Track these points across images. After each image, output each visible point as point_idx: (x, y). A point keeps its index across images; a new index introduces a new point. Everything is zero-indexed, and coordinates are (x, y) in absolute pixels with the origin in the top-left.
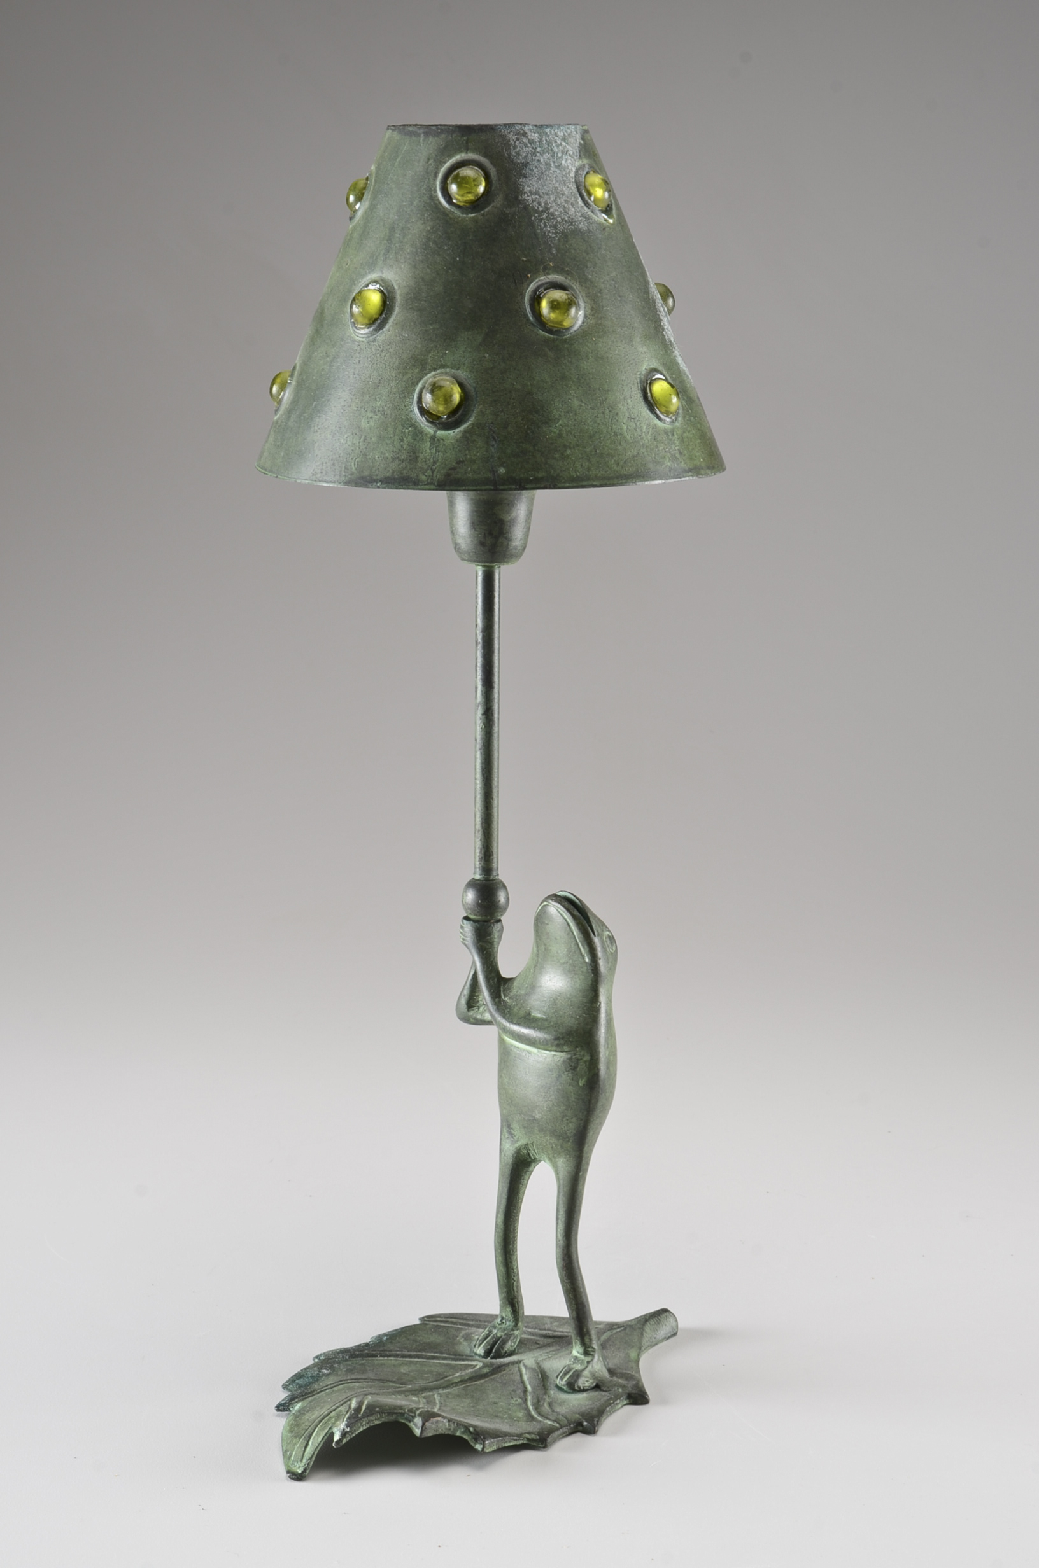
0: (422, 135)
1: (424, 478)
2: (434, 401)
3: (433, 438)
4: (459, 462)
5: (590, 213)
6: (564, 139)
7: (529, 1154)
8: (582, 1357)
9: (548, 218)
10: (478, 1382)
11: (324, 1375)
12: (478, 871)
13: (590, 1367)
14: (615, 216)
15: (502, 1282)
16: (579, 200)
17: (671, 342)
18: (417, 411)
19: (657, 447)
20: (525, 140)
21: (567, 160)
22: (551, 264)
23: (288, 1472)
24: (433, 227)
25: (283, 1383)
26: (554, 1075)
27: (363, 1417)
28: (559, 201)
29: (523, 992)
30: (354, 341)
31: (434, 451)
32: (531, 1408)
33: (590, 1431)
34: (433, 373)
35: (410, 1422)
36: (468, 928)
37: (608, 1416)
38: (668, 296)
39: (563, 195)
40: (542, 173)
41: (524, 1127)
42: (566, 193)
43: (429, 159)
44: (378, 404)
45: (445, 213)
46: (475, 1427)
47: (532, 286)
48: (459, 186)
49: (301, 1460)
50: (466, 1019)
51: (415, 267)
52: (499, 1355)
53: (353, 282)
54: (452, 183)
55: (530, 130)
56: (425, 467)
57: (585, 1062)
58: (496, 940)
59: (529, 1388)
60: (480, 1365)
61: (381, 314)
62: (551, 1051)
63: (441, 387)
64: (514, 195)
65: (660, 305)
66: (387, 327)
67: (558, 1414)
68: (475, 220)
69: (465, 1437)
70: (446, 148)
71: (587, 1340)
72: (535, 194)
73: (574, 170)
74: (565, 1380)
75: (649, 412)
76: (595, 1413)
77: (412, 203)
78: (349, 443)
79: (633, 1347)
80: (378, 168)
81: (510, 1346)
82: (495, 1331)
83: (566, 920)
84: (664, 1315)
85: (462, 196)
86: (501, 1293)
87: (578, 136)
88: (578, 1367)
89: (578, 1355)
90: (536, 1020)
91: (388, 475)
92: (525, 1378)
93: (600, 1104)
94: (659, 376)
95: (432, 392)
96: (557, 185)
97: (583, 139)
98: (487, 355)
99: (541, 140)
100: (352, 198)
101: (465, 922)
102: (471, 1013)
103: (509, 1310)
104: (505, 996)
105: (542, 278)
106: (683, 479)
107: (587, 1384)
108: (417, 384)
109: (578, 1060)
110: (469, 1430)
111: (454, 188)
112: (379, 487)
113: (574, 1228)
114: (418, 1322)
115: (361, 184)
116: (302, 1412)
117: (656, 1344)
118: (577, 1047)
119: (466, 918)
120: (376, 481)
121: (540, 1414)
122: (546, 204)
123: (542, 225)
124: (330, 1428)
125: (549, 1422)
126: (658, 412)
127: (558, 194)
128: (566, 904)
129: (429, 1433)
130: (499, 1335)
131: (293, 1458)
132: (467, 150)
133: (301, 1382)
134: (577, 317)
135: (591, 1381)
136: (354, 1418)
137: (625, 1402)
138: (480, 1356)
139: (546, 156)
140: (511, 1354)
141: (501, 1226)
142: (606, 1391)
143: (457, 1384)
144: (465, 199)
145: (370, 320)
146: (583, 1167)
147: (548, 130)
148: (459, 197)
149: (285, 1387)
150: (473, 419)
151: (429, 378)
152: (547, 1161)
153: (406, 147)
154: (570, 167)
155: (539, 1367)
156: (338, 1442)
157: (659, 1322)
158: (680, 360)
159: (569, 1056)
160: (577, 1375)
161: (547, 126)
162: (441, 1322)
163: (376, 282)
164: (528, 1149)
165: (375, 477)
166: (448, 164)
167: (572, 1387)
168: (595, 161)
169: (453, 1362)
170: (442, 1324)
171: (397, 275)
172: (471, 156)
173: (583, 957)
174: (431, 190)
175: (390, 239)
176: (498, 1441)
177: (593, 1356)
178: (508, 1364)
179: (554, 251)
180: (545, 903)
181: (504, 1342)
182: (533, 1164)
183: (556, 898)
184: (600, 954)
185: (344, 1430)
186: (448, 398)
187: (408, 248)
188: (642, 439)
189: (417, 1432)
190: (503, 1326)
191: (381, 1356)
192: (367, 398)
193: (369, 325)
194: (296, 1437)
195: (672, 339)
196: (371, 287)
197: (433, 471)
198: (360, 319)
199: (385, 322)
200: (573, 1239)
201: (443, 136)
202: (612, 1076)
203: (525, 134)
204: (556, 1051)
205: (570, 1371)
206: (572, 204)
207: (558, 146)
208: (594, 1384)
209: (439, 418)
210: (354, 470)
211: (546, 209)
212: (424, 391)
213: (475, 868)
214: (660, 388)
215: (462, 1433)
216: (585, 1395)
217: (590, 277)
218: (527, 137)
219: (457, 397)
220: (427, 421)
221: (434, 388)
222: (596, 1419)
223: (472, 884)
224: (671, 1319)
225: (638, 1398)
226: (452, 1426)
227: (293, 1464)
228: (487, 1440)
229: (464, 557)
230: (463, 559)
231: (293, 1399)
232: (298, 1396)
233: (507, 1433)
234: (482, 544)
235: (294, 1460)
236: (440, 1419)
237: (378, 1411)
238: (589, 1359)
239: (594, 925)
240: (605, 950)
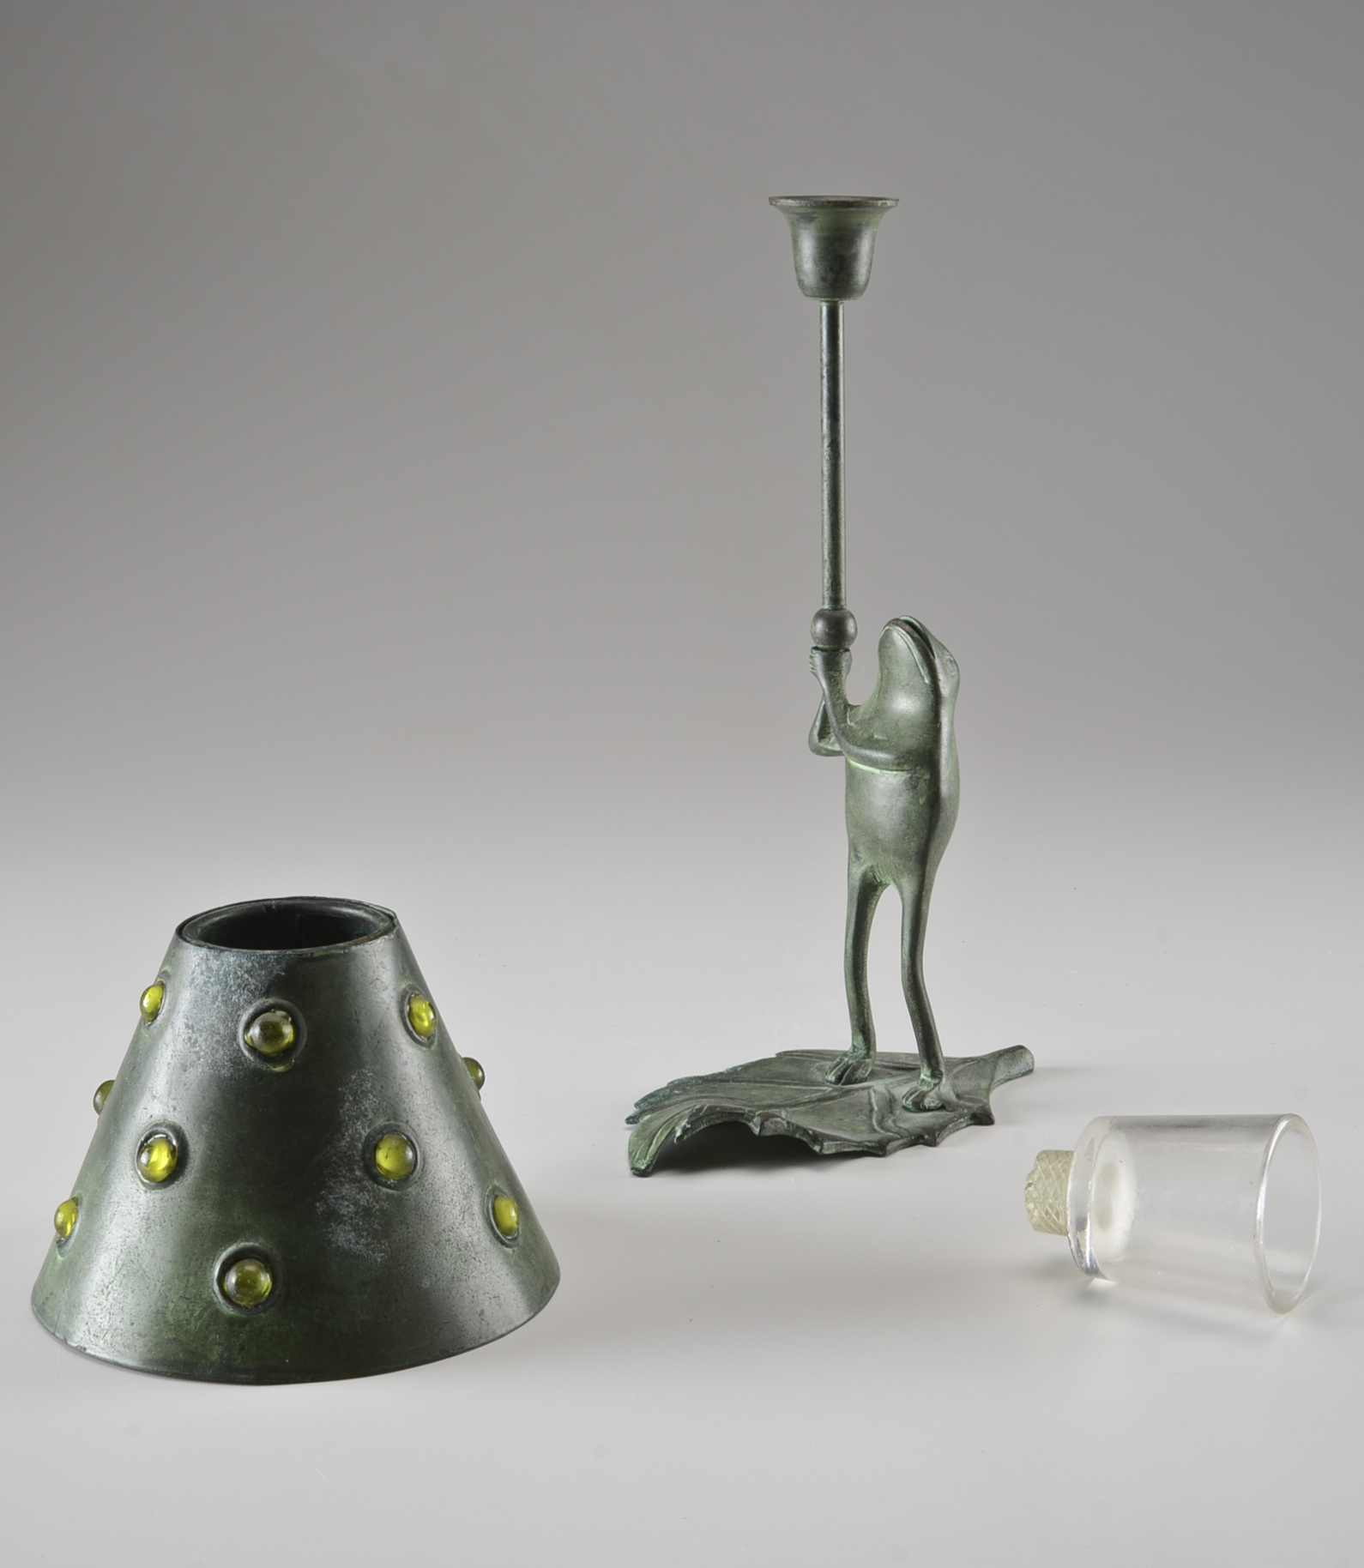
7: (875, 877)
8: (929, 1079)
10: (827, 1103)
11: (675, 1094)
12: (827, 601)
13: (937, 1088)
15: (852, 1010)
23: (632, 1169)
25: (636, 1101)
26: (896, 794)
27: (705, 1115)
29: (867, 716)
32: (875, 1123)
33: (932, 1143)
35: (750, 1121)
36: (818, 659)
37: (951, 1133)
41: (870, 849)
46: (813, 1131)
49: (645, 1158)
50: (818, 751)
52: (850, 1082)
57: (925, 780)
58: (844, 669)
59: (876, 1108)
60: (830, 1089)
62: (892, 770)
67: (900, 1128)
69: (804, 1139)
71: (935, 1063)
74: (911, 1099)
76: (937, 1127)
79: (985, 1078)
81: (859, 1074)
82: (846, 1059)
83: (908, 644)
84: (1020, 1052)
86: (852, 1020)
88: (925, 1088)
89: (926, 1078)
90: (878, 741)
92: (873, 1100)
93: (940, 823)
101: (814, 651)
102: (821, 745)
103: (860, 1038)
104: (851, 721)
107: (932, 1105)
109: (918, 779)
110: (808, 1133)
113: (918, 948)
114: (774, 1056)
116: (649, 1121)
117: (1009, 1080)
118: (917, 765)
119: (816, 648)
121: (883, 1128)
124: (674, 1128)
125: (891, 1134)
128: (908, 627)
129: (768, 1133)
130: (850, 1062)
131: (637, 1156)
133: (652, 1100)
135: (937, 1102)
136: (696, 1118)
137: (970, 1122)
138: (831, 1082)
142: (951, 1111)
143: (805, 1103)
146: (926, 887)
149: (637, 1105)
152: (893, 885)
155: (889, 1092)
156: (679, 1138)
157: (1014, 1058)
159: (910, 775)
160: (923, 1095)
162: (797, 1056)
164: (874, 872)
167: (919, 1107)
169: (804, 1088)
170: (798, 1058)
173: (923, 678)
176: (837, 1145)
177: (941, 1079)
178: (857, 1090)
180: (887, 628)
181: (855, 1069)
182: (880, 889)
183: (896, 622)
184: (941, 676)
185: (685, 1126)
189: (757, 1131)
190: (855, 1054)
191: (733, 1081)
194: (642, 1138)
200: (917, 959)
204: (897, 770)
205: (916, 1091)
208: (940, 1105)
213: (824, 598)
215: (802, 1135)
216: (930, 1114)
222: (937, 1133)
223: (820, 615)
224: (1028, 1057)
225: (983, 1118)
226: (791, 1128)
227: (637, 1161)
228: (825, 1144)
229: (807, 293)
230: (807, 296)
231: (642, 1113)
232: (646, 1111)
233: (845, 1140)
234: (823, 279)
235: (638, 1159)
236: (779, 1119)
237: (719, 1112)
238: (936, 1081)
239: (933, 648)
240: (945, 672)
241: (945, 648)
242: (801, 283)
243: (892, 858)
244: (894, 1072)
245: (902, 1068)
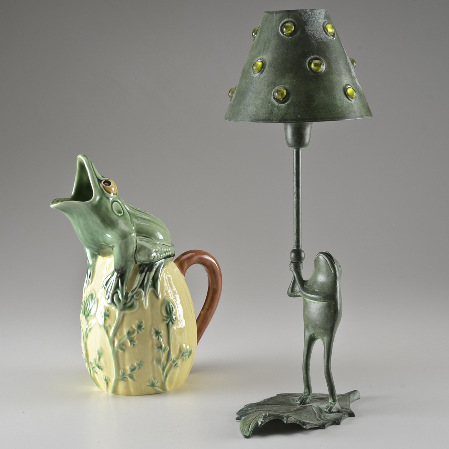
0: (275, 14)
1: (275, 119)
2: (278, 95)
3: (278, 106)
4: (286, 114)
5: (327, 36)
6: (319, 14)
7: (314, 337)
8: (333, 402)
9: (314, 38)
10: (299, 411)
11: (249, 410)
12: (295, 247)
13: (335, 405)
14: (336, 37)
15: (305, 380)
16: (324, 32)
17: (354, 76)
18: (273, 98)
19: (349, 109)
20: (307, 14)
21: (320, 20)
22: (315, 52)
23: (244, 436)
24: (278, 42)
25: (237, 412)
26: (323, 309)
27: (268, 417)
28: (317, 33)
29: (311, 284)
30: (254, 77)
31: (278, 110)
32: (318, 418)
33: (338, 424)
34: (278, 86)
35: (282, 419)
36: (292, 265)
37: (343, 420)
38: (354, 62)
39: (319, 31)
40: (312, 24)
41: (313, 327)
42: (320, 30)
43: (277, 21)
44: (261, 96)
45: (282, 37)
46: (303, 421)
47: (309, 59)
48: (286, 29)
49: (248, 432)
50: (291, 296)
51: (272, 54)
52: (304, 404)
53: (254, 60)
54: (284, 28)
55: (308, 11)
56: (275, 115)
57: (333, 305)
58: (301, 269)
59: (316, 412)
60: (299, 406)
61: (262, 69)
62: (322, 302)
63: (280, 91)
64: (303, 31)
65: (351, 65)
66: (264, 73)
67: (327, 419)
68: (291, 39)
69: (300, 424)
70: (282, 17)
71: (334, 397)
72: (310, 30)
73: (322, 23)
74: (328, 409)
75: (346, 98)
76: (339, 418)
77: (271, 35)
78: (252, 109)
79: (347, 401)
80: (261, 25)
81: (308, 401)
82: (303, 396)
83: (326, 259)
84: (356, 392)
85: (287, 32)
86: (304, 383)
87: (324, 13)
88: (332, 405)
89: (331, 402)
90: (316, 292)
91: (264, 118)
92: (314, 410)
93: (338, 318)
94: (349, 86)
95: (277, 92)
96: (317, 28)
97: (325, 13)
98: (294, 81)
99: (312, 14)
100: (254, 34)
101: (291, 263)
102: (292, 294)
103: (307, 389)
104: (306, 286)
105: (312, 56)
106: (357, 119)
107: (335, 411)
108: (273, 90)
109: (331, 304)
110: (301, 422)
111: (285, 29)
112: (261, 122)
113: (330, 360)
114: (275, 396)
115: (256, 30)
116: (245, 419)
117: (354, 401)
118: (330, 300)
119: (292, 262)
120: (260, 120)
121: (321, 419)
122: (313, 33)
123: (312, 40)
124: (257, 421)
125: (325, 421)
126: (349, 98)
127: (317, 30)
128: (326, 254)
129: (289, 422)
130: (304, 397)
131: (245, 431)
132: (289, 17)
133: (242, 412)
134: (323, 68)
135: (336, 410)
136: (265, 417)
137: (348, 416)
138: (298, 404)
139: (313, 19)
140: (308, 403)
141: (305, 361)
142: (341, 413)
143: (293, 411)
144: (288, 33)
145: (259, 70)
147: (314, 11)
148: (286, 32)
149: (237, 414)
150: (290, 100)
151: (276, 88)
152: (320, 338)
153: (270, 17)
154: (321, 22)
155: (318, 407)
156: (260, 425)
157: (354, 394)
158: (357, 82)
159: (328, 303)
160: (332, 408)
161: (314, 10)
162: (284, 395)
163: (260, 59)
164: (314, 335)
165: (260, 119)
166: (283, 22)
167: (330, 412)
168: (329, 20)
169: (290, 406)
170: (284, 396)
171: (267, 57)
172: (290, 19)
173: (332, 271)
174: (277, 30)
175: (265, 46)
176: (310, 425)
177: (336, 402)
178: (308, 406)
179: (316, 48)
180: (318, 255)
181: (306, 399)
182: (315, 340)
183: (322, 253)
184: (337, 270)
185: (262, 421)
186: (282, 94)
187: (270, 48)
188: (344, 106)
189: (285, 422)
190: (305, 395)
191: (267, 405)
192: (257, 95)
193: (258, 72)
194: (245, 425)
195: (355, 76)
196: (259, 61)
197: (278, 117)
198: (256, 71)
199: (263, 71)
200: (329, 363)
201: (281, 13)
202: (341, 309)
203: (307, 12)
204: (324, 302)
205: (329, 407)
206: (322, 34)
207: (317, 16)
208: (337, 411)
209: (279, 100)
210: (253, 117)
211: (313, 35)
212: (275, 92)
213: (294, 245)
214: (350, 91)
216: (335, 414)
217: (327, 56)
218: (307, 13)
219: (285, 94)
220: (276, 101)
221: (278, 91)
222: (340, 420)
223: (293, 251)
224: (358, 393)
225: (352, 415)
226: (296, 421)
227: (245, 433)
228: (307, 425)
229: (290, 146)
230: (290, 147)
231: (241, 416)
232: (242, 416)
233: (312, 424)
234: (296, 141)
235: (245, 432)
236: (292, 418)
237: (272, 416)
238: (335, 403)
239: (335, 261)
240: (338, 269)
242: (288, 143)
243: (321, 330)
244: (317, 400)
245: (321, 399)
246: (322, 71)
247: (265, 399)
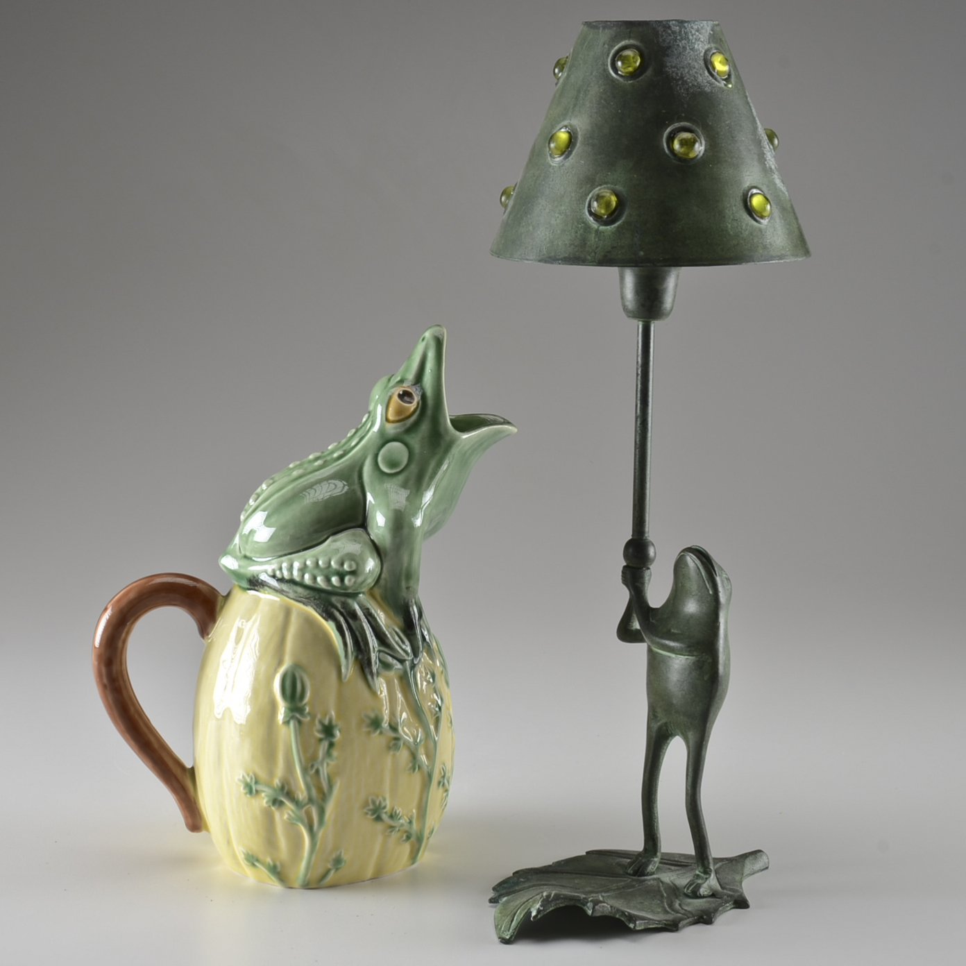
0: (601, 28)
1: (589, 258)
2: (599, 207)
3: (597, 231)
4: (613, 248)
5: (713, 80)
6: (698, 31)
7: (667, 730)
8: (702, 875)
9: (683, 84)
10: (630, 890)
11: (521, 882)
12: (632, 534)
13: (708, 881)
14: (733, 82)
16: (706, 72)
17: (771, 168)
18: (587, 214)
19: (753, 240)
20: (670, 32)
21: (698, 45)
22: (683, 115)
23: (499, 938)
24: (604, 90)
25: (493, 886)
26: (687, 673)
27: (552, 900)
28: (691, 72)
29: (665, 616)
30: (550, 166)
31: (597, 239)
33: (708, 922)
34: (599, 188)
35: (584, 905)
37: (721, 914)
38: (773, 137)
39: (694, 68)
40: (680, 54)
41: (665, 711)
42: (697, 67)
43: (604, 44)
44: (563, 208)
45: (613, 80)
46: (628, 912)
47: (669, 130)
48: (623, 63)
49: (509, 931)
50: (623, 638)
51: (591, 116)
52: (642, 875)
53: (553, 127)
54: (618, 60)
55: (673, 24)
56: (590, 250)
57: (709, 663)
58: (647, 582)
59: (665, 895)
60: (630, 880)
61: (568, 148)
62: (684, 655)
63: (603, 197)
64: (660, 69)
65: (766, 143)
66: (571, 157)
67: (686, 910)
68: (632, 85)
69: (623, 919)
70: (616, 36)
71: (706, 863)
72: (674, 67)
73: (703, 51)
74: (690, 889)
75: (748, 216)
76: (710, 910)
77: (591, 74)
78: (543, 234)
79: (738, 873)
80: (574, 51)
81: (651, 868)
82: (640, 858)
83: (696, 565)
84: (759, 854)
85: (625, 69)
87: (708, 29)
88: (700, 881)
89: (700, 874)
90: (674, 635)
91: (566, 255)
92: (662, 889)
93: (718, 694)
94: (757, 191)
95: (597, 200)
96: (690, 62)
97: (711, 30)
98: (635, 176)
99: (680, 31)
100: (556, 70)
101: (624, 569)
103: (651, 843)
104: (653, 619)
105: (676, 124)
107: (706, 893)
108: (588, 195)
109: (703, 661)
110: (625, 915)
111: (619, 63)
112: (560, 264)
114: (585, 854)
115: (563, 61)
116: (507, 902)
117: (753, 874)
118: (703, 652)
119: (626, 566)
120: (558, 260)
121: (673, 910)
122: (682, 74)
123: (678, 88)
124: (529, 909)
125: (680, 915)
126: (755, 216)
127: (690, 67)
128: (697, 554)
129: (597, 914)
130: (643, 861)
131: (502, 929)
132: (630, 38)
133: (505, 885)
134: (700, 149)
135: (708, 891)
136: (546, 902)
137: (732, 906)
138: (630, 875)
139: (683, 42)
140: (653, 874)
142: (719, 898)
143: (614, 890)
144: (626, 71)
145: (561, 151)
146: (706, 739)
147: (686, 25)
148: (622, 70)
149: (494, 889)
150: (624, 218)
151: (596, 191)
152: (680, 734)
153: (591, 36)
154: (701, 49)
155: (672, 883)
156: (535, 917)
157: (756, 858)
159: (697, 659)
160: (699, 886)
161: (686, 22)
162: (600, 854)
163: (566, 127)
164: (667, 727)
165: (557, 257)
166: (616, 48)
167: (695, 895)
168: (719, 45)
169: (611, 878)
170: (600, 856)
171: (581, 123)
172: (632, 42)
173: (708, 591)
174: (605, 65)
175: (577, 98)
176: (645, 923)
177: (710, 875)
178: (649, 880)
179: (686, 106)
180: (682, 554)
181: (647, 865)
182: (670, 738)
183: (690, 550)
184: (720, 589)
185: (539, 908)
186: (608, 204)
187: (588, 104)
188: (742, 234)
189: (590, 912)
190: (645, 854)
192: (556, 204)
193: (562, 154)
194: (504, 916)
196: (563, 130)
197: (595, 253)
198: (555, 151)
199: (570, 153)
200: (698, 790)
201: (614, 28)
202: (727, 674)
203: (669, 27)
204: (688, 655)
205: (694, 883)
206: (701, 75)
207: (692, 35)
208: (711, 893)
209: (601, 217)
210: (545, 252)
211: (682, 78)
212: (592, 200)
214: (757, 199)
215: (620, 916)
217: (710, 123)
218: (671, 30)
219: (614, 204)
220: (594, 219)
221: (599, 198)
222: (713, 915)
223: (630, 543)
224: (764, 857)
225: (741, 903)
226: (613, 911)
227: (503, 933)
228: (637, 922)
229: (630, 315)
231: (501, 896)
232: (503, 894)
233: (650, 919)
234: (643, 305)
235: (503, 931)
236: (605, 904)
237: (562, 898)
238: (707, 876)
239: (716, 569)
240: (723, 587)
241: (722, 569)
242: (625, 308)
243: (682, 717)
244: (673, 868)
246: (697, 156)
247: (560, 859)
